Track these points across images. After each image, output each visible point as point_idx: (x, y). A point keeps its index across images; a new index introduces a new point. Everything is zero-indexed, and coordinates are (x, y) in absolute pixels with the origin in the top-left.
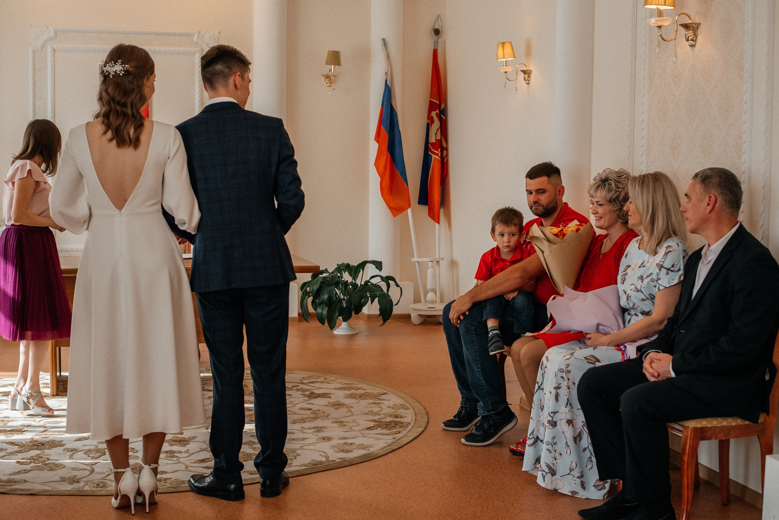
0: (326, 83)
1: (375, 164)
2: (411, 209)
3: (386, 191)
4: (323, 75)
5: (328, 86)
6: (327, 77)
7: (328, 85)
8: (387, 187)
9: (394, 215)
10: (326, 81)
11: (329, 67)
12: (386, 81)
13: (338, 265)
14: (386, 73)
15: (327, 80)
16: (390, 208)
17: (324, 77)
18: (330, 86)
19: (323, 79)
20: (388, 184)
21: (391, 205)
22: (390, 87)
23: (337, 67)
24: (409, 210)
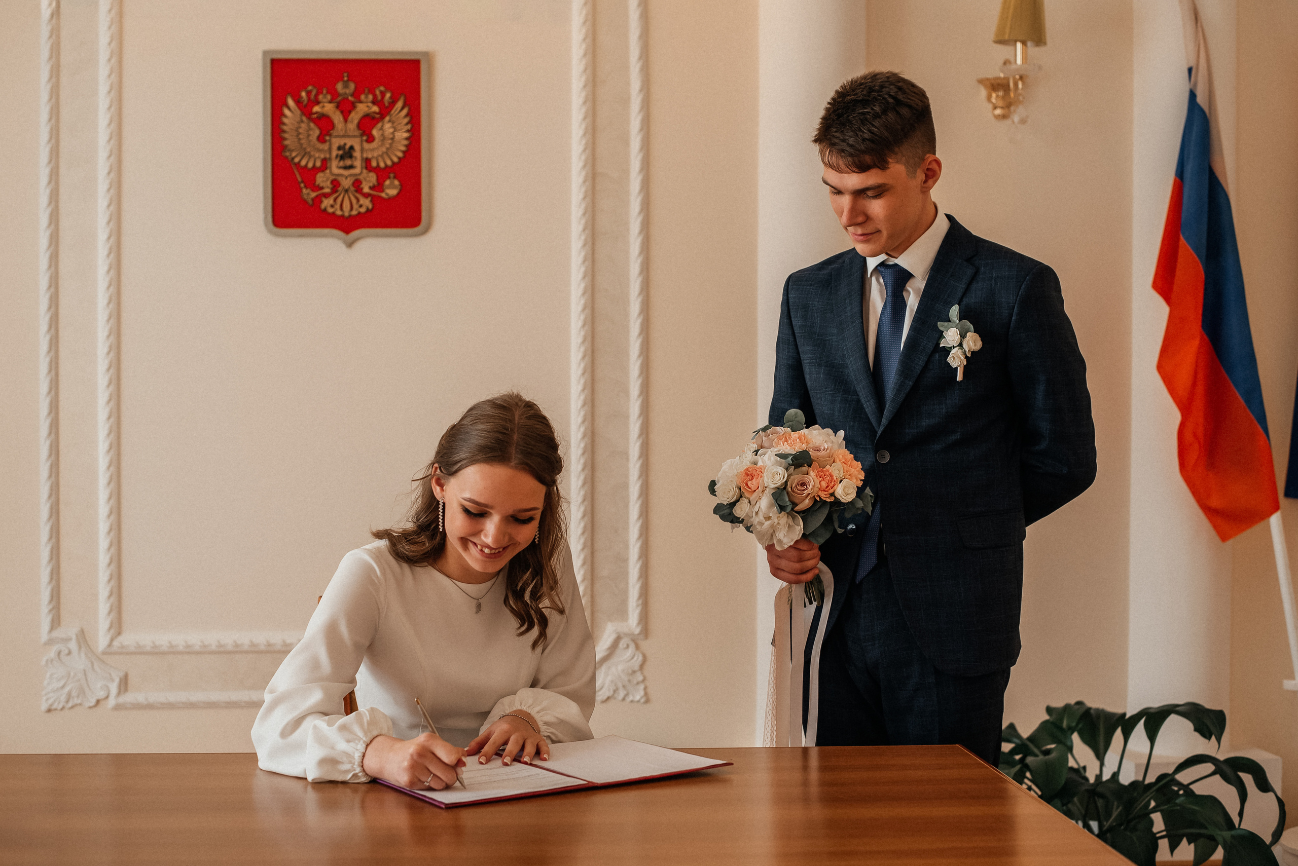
0: (990, 106)
1: (1160, 367)
2: (1282, 513)
3: (1193, 455)
4: (981, 81)
5: (998, 117)
6: (997, 86)
7: (998, 112)
8: (1199, 443)
9: (1224, 537)
10: (994, 100)
11: (1003, 52)
12: (1192, 95)
13: (1049, 710)
14: (1190, 70)
15: (994, 95)
16: (1210, 511)
17: (986, 87)
18: (1004, 117)
19: (983, 92)
20: (1201, 430)
21: (1215, 502)
22: (1207, 111)
23: (1032, 49)
24: (1275, 521)
